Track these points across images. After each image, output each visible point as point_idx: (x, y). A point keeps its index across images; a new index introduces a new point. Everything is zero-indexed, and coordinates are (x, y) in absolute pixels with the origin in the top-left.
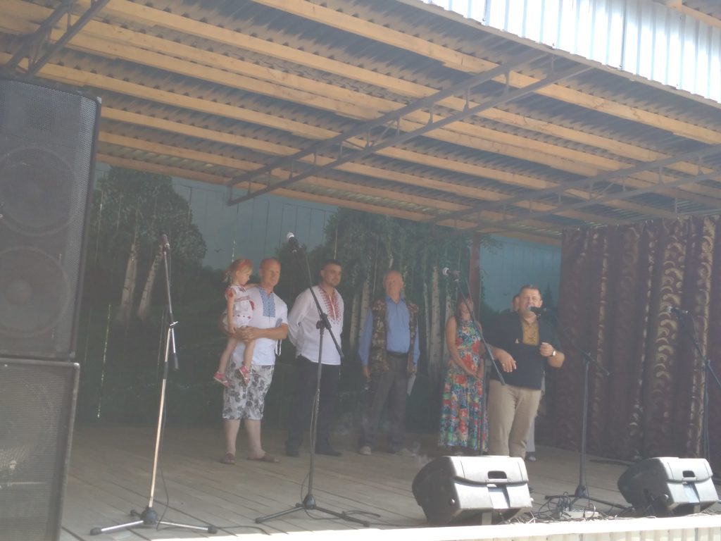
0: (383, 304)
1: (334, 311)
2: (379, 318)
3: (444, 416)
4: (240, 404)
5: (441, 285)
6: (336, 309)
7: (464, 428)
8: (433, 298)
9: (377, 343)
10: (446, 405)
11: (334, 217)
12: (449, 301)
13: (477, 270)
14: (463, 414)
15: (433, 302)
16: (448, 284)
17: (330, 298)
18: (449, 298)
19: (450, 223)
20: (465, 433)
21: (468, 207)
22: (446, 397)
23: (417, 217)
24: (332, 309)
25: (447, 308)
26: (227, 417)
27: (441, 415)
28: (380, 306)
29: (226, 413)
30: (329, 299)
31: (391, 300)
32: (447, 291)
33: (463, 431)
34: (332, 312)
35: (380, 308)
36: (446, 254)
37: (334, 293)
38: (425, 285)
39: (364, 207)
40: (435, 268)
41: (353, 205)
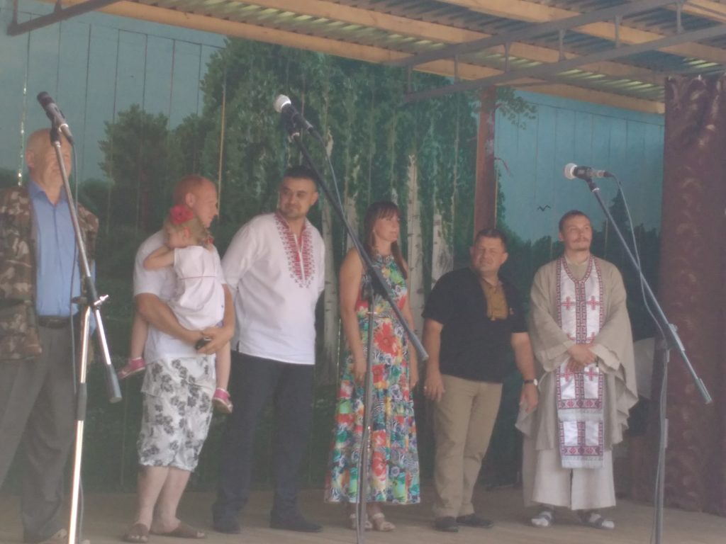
0: (24, 201)
1: (302, 263)
2: (17, 233)
3: (340, 446)
4: (173, 438)
5: (424, 194)
6: (305, 259)
7: (380, 467)
8: (409, 218)
9: (15, 290)
10: (343, 426)
11: (220, 57)
12: (438, 223)
13: (491, 160)
14: (379, 441)
15: (409, 225)
16: (436, 189)
17: (296, 237)
18: (438, 217)
19: (441, 67)
20: (382, 476)
21: (481, 36)
22: (344, 409)
23: (374, 54)
24: (297, 259)
25: (436, 238)
26: (150, 463)
27: (334, 444)
28: (18, 205)
29: (146, 455)
30: (293, 240)
31: (42, 195)
32: (435, 203)
33: (379, 473)
34: (299, 265)
35: (19, 211)
36: (431, 130)
37: (304, 228)
38: (394, 192)
39: (273, 35)
40: (411, 157)
41: (252, 31)
